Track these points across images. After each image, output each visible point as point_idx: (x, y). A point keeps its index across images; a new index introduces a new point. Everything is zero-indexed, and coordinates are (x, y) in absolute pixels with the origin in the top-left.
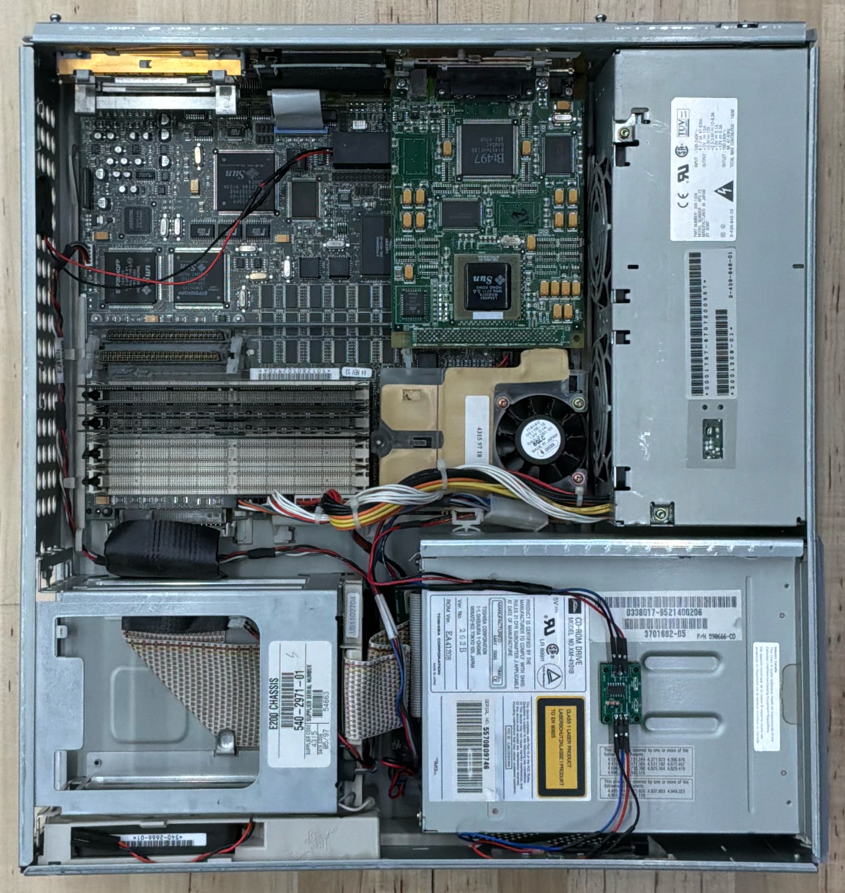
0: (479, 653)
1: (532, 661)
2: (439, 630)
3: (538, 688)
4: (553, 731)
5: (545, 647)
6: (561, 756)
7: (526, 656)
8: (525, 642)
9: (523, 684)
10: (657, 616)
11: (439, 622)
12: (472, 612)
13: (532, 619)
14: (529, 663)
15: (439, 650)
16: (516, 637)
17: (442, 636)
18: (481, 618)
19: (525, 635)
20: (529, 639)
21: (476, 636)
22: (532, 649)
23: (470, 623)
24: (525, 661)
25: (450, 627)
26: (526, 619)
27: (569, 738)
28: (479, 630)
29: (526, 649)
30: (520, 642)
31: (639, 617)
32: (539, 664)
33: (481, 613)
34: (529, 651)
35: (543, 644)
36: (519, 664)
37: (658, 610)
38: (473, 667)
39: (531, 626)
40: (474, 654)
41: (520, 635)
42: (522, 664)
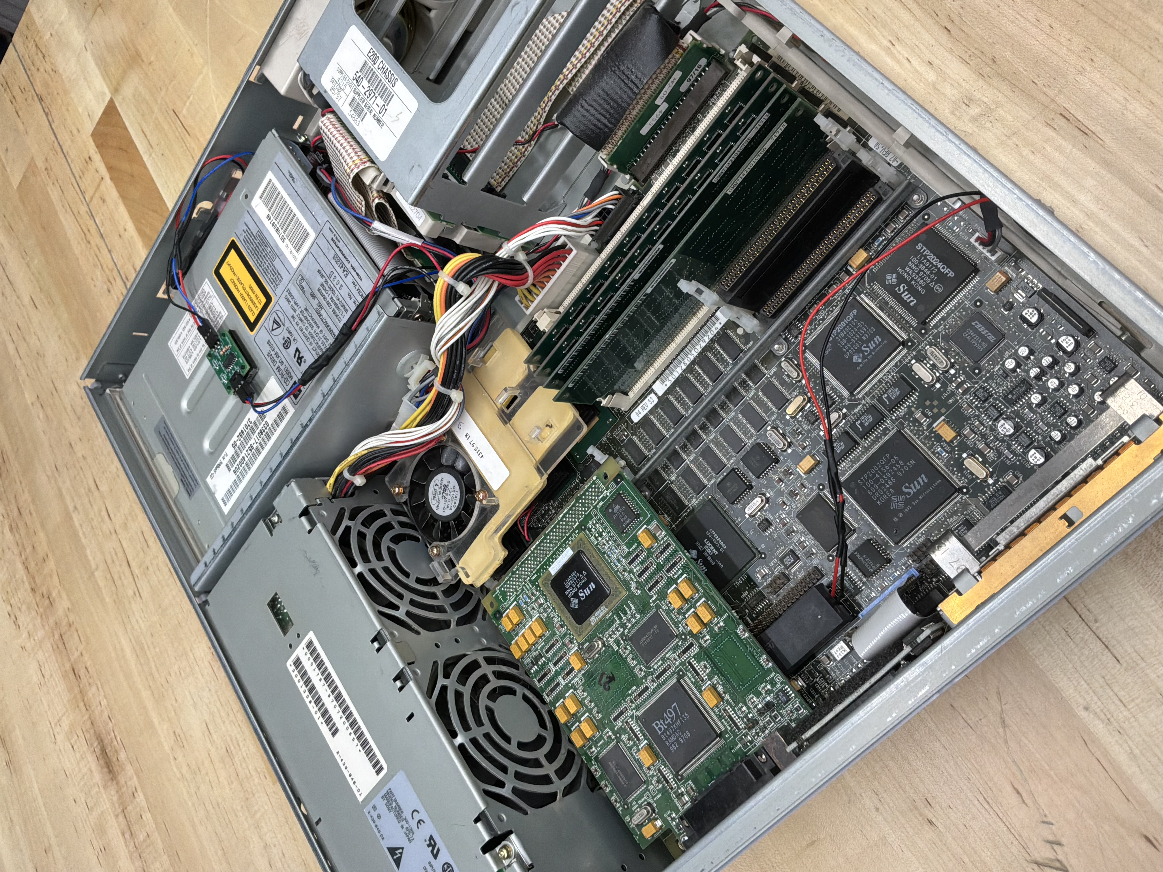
0: (322, 285)
1: (292, 320)
2: (353, 269)
3: (277, 308)
4: (252, 290)
5: (292, 339)
6: (238, 279)
7: (297, 320)
8: (304, 328)
9: (286, 298)
10: (252, 441)
11: (358, 275)
12: (345, 308)
13: (310, 347)
14: (293, 317)
15: (344, 255)
16: (310, 325)
17: (348, 266)
18: (337, 311)
19: (307, 333)
20: (303, 333)
21: (331, 295)
22: (297, 328)
23: (341, 299)
24: (295, 315)
25: (349, 280)
26: (314, 345)
27: (243, 297)
28: (333, 301)
29: (301, 324)
30: (307, 325)
31: (260, 428)
32: (287, 324)
33: (339, 314)
34: (298, 324)
35: (294, 340)
36: (297, 308)
37: (255, 446)
38: (319, 271)
39: (307, 344)
40: (323, 280)
41: (310, 329)
42: (295, 311)
